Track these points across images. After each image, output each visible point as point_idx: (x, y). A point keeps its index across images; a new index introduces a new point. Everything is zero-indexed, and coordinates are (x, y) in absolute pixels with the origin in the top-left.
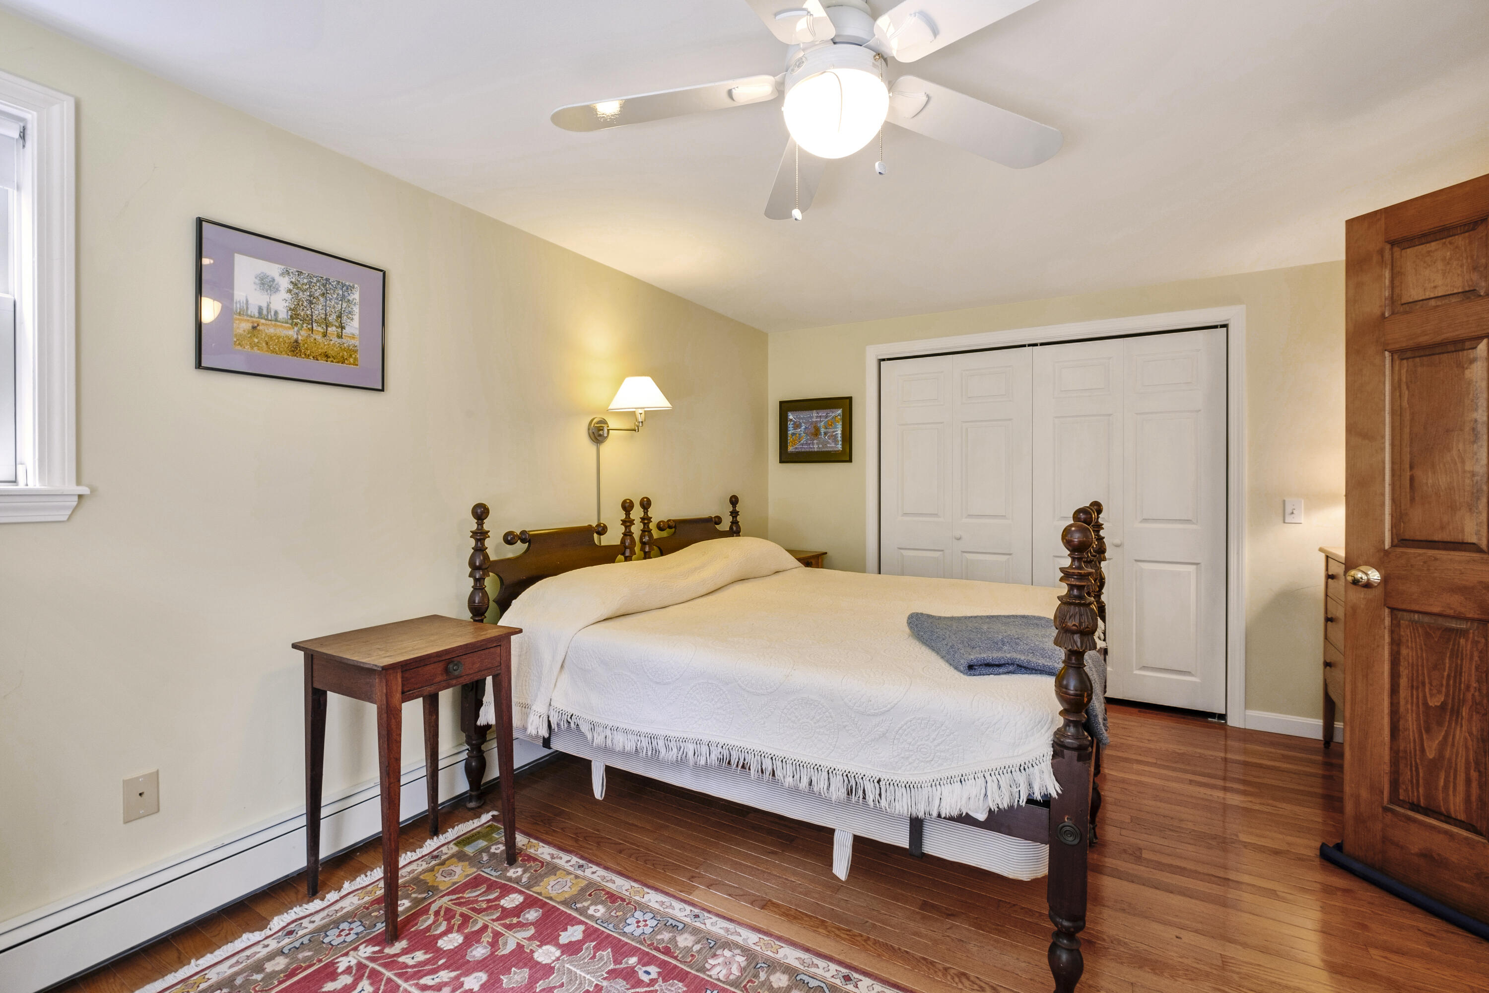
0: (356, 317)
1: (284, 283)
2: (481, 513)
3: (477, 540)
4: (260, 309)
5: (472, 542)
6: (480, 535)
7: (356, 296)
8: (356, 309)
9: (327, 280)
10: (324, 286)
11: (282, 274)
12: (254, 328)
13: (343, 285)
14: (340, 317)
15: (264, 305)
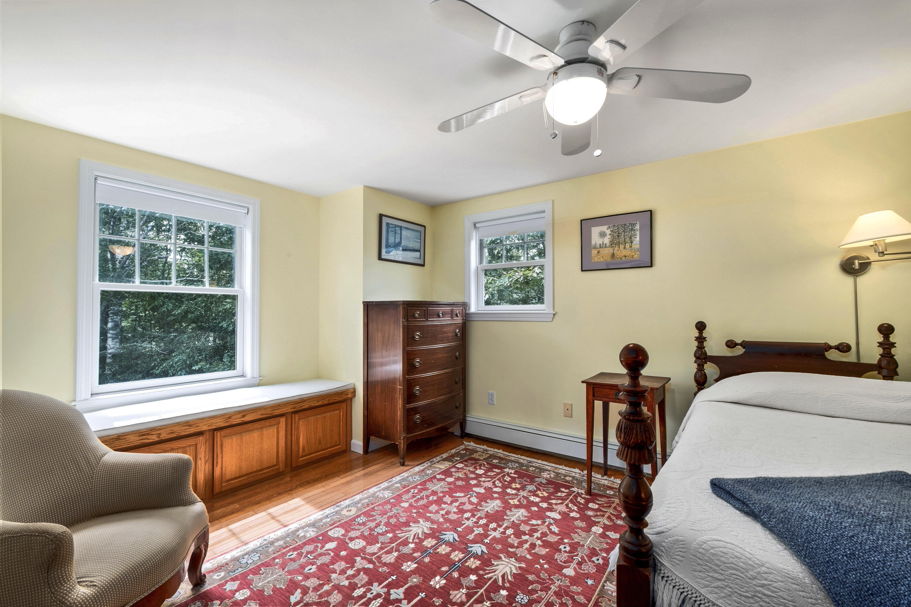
0: (638, 237)
1: (608, 232)
2: (701, 326)
3: (699, 342)
4: (600, 244)
5: (696, 343)
6: (701, 340)
7: (638, 227)
8: (638, 233)
9: (625, 224)
10: (624, 227)
11: (607, 229)
12: (598, 252)
13: (632, 224)
14: (631, 238)
15: (601, 243)
